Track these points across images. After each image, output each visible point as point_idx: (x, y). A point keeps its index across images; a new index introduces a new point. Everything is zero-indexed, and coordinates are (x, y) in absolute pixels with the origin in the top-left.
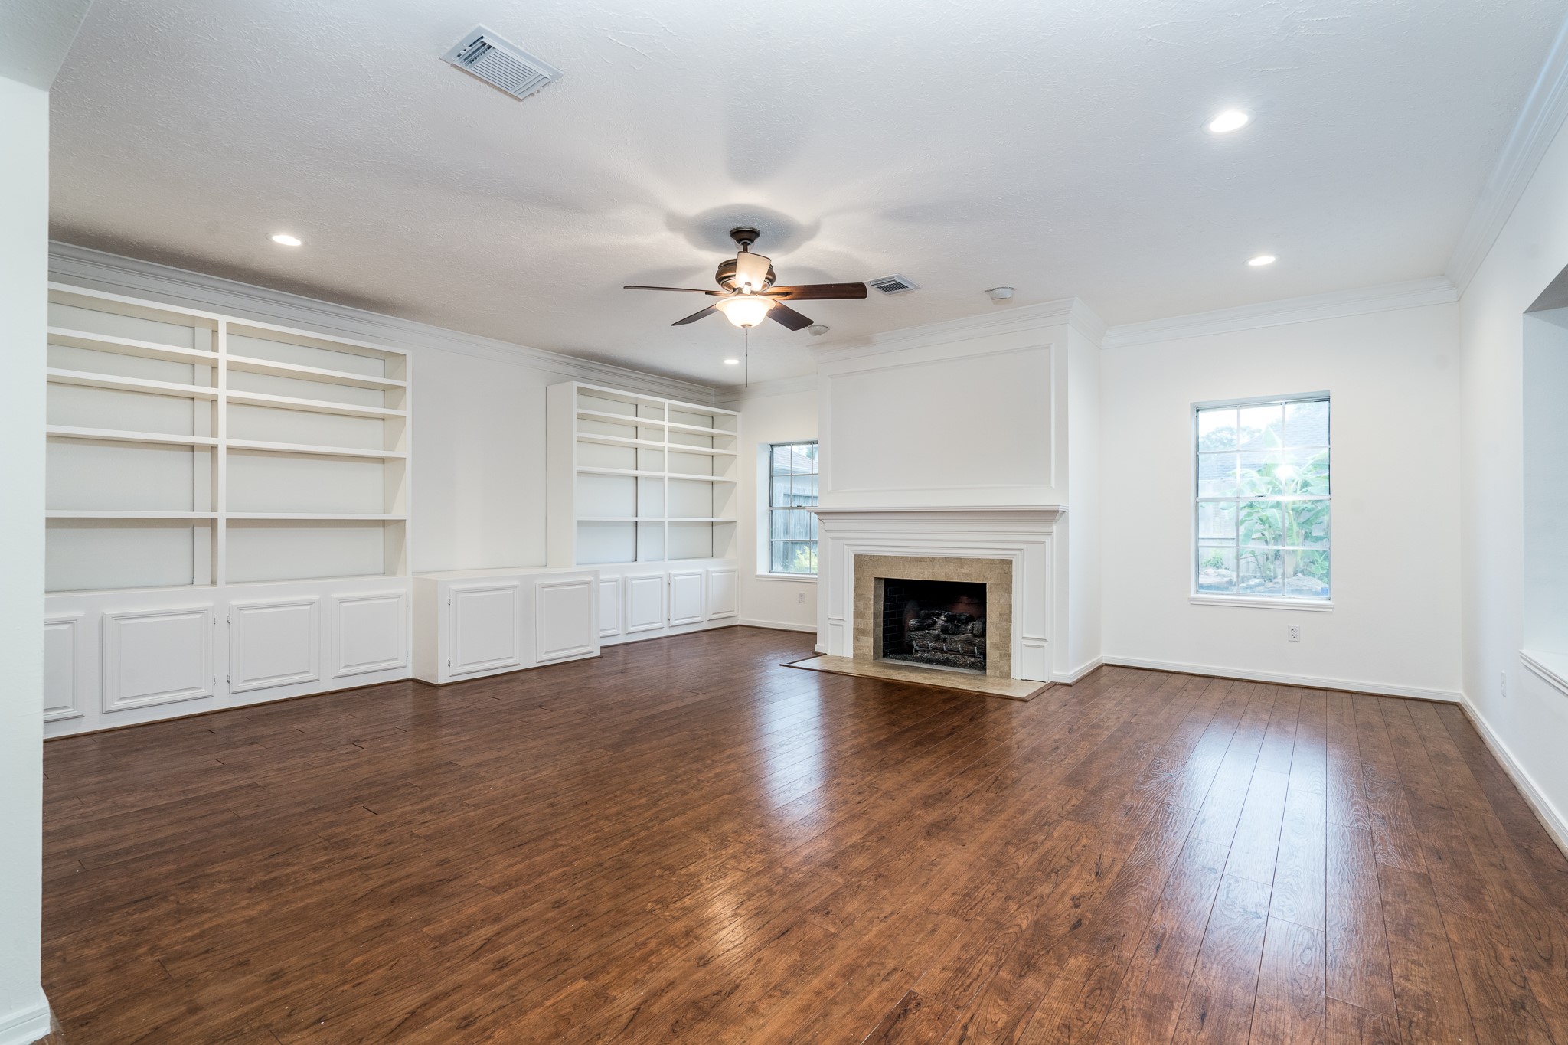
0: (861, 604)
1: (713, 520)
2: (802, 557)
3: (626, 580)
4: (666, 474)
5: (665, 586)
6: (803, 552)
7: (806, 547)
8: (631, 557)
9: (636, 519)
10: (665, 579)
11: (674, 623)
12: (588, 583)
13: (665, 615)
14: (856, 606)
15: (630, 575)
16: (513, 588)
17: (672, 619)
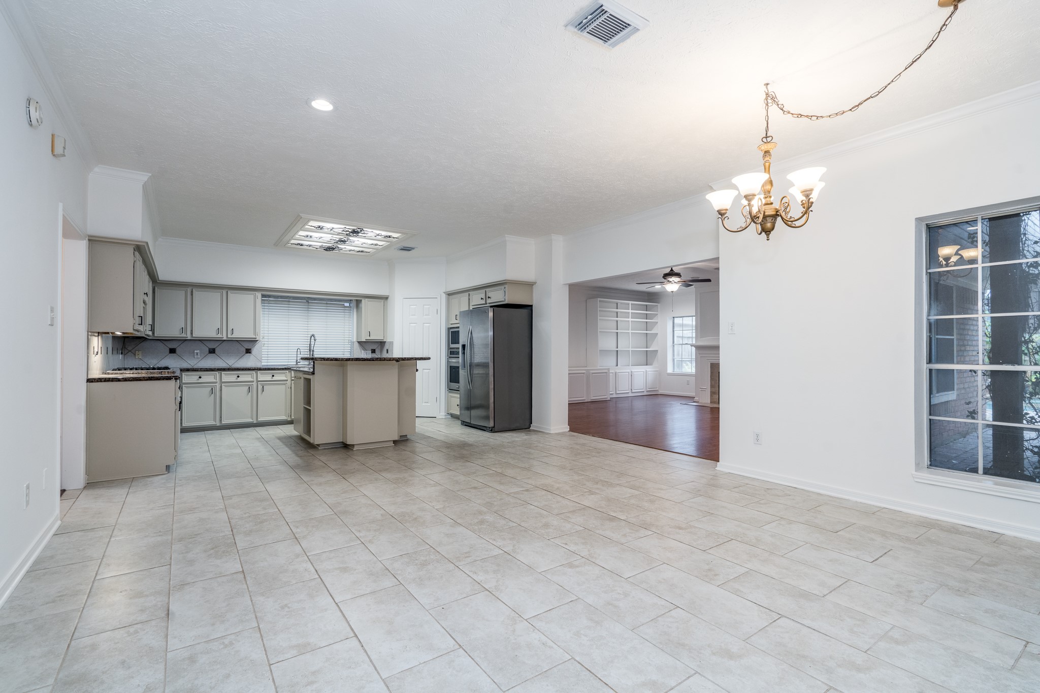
0: (713, 382)
1: (647, 349)
2: (686, 367)
3: (616, 373)
4: (630, 331)
5: (630, 376)
6: (687, 365)
7: (688, 362)
8: (615, 364)
9: (617, 349)
10: (630, 373)
11: (634, 391)
12: (606, 373)
13: (630, 388)
14: (711, 383)
15: (617, 371)
16: (583, 373)
17: (633, 389)
